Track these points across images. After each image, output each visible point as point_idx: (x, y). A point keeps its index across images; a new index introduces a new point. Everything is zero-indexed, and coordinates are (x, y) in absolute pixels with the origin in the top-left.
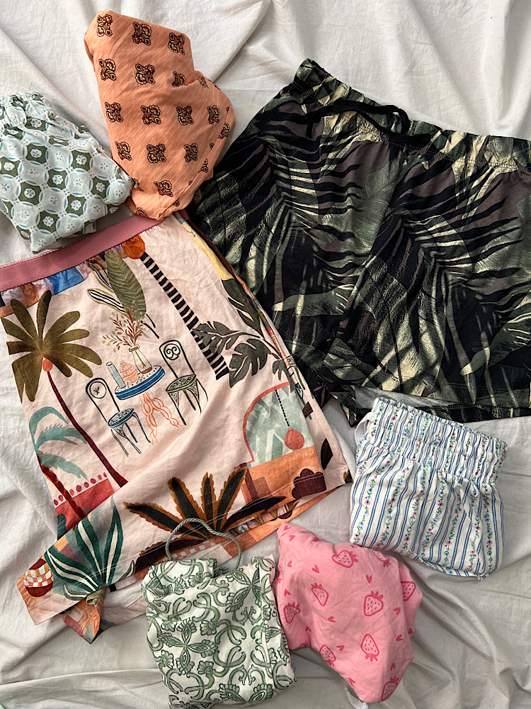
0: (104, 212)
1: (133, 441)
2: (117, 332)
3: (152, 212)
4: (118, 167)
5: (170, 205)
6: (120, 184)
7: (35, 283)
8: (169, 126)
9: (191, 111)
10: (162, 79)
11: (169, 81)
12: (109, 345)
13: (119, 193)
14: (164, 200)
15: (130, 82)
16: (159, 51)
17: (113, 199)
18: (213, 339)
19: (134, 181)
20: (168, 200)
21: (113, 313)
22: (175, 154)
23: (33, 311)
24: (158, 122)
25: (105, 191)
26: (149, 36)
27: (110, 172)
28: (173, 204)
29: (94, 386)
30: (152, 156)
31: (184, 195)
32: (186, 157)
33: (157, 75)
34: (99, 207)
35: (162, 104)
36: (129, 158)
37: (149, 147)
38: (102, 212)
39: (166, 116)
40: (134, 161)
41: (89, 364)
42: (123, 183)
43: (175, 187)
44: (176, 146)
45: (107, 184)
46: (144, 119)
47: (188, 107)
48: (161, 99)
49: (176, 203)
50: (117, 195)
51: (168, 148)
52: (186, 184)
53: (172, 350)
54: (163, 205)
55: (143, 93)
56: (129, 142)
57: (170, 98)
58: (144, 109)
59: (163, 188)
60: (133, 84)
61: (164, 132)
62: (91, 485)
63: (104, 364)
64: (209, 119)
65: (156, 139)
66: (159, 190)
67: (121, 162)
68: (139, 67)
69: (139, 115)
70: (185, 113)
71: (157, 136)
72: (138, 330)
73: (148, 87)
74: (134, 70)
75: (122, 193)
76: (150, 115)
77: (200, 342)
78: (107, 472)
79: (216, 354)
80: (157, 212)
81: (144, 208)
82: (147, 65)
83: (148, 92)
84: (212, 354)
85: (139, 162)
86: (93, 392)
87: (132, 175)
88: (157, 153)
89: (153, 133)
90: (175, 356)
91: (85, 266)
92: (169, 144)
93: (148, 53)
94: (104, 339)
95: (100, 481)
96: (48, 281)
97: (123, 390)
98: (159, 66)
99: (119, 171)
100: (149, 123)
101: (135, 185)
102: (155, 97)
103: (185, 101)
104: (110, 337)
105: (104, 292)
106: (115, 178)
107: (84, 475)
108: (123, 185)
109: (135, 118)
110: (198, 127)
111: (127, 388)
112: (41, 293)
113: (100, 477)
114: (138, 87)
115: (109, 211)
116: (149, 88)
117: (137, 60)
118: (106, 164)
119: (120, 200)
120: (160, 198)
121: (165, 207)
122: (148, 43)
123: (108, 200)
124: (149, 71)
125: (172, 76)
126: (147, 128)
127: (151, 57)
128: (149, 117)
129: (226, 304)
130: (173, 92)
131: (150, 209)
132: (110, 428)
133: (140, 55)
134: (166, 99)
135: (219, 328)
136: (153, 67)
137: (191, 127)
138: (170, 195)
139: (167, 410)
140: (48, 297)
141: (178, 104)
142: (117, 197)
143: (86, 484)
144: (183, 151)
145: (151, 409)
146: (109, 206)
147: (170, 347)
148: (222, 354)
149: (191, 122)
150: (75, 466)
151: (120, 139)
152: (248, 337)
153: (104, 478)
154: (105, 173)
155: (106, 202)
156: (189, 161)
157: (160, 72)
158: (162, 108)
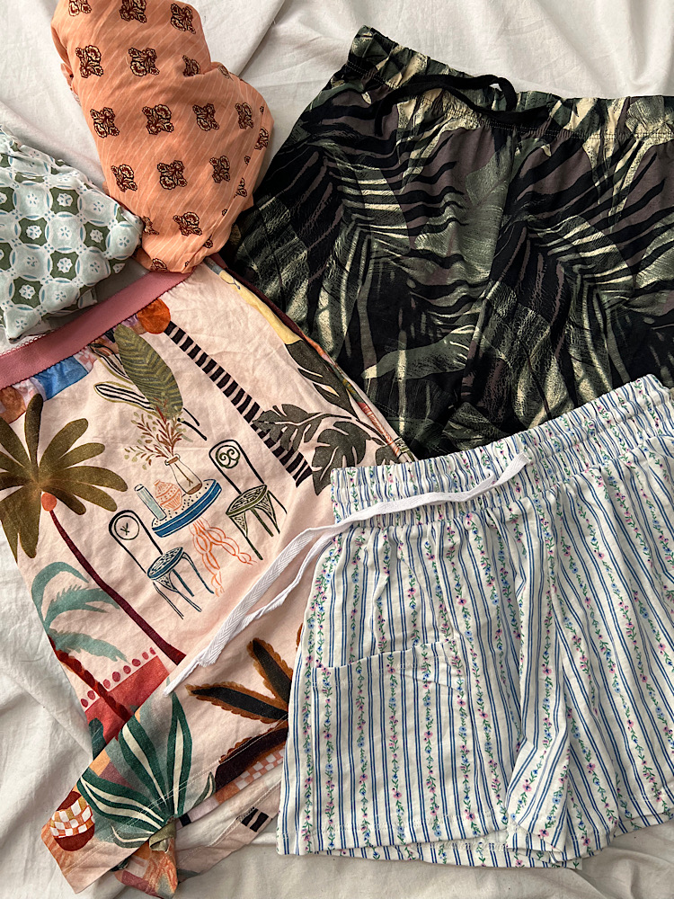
0: (105, 271)
1: (188, 595)
2: (144, 440)
3: (175, 262)
4: (119, 206)
5: (199, 247)
6: (124, 228)
7: (17, 386)
8: (185, 133)
9: (214, 112)
10: (169, 68)
11: (178, 69)
12: (134, 460)
13: (124, 241)
14: (190, 241)
15: (124, 74)
16: (160, 29)
17: (117, 251)
18: (283, 430)
19: (143, 222)
20: (196, 241)
21: (135, 414)
22: (197, 174)
23: (20, 427)
24: (170, 129)
25: (104, 241)
26: (143, 10)
27: (107, 213)
28: (204, 245)
29: (121, 522)
30: (167, 179)
31: (217, 230)
32: (214, 176)
33: (160, 62)
34: (98, 264)
35: (172, 101)
36: (134, 187)
37: (161, 167)
38: (102, 271)
39: (179, 119)
40: (141, 190)
41: (110, 492)
42: (128, 226)
43: (204, 219)
44: (198, 162)
45: (105, 231)
46: (148, 127)
47: (209, 105)
48: (170, 95)
49: (208, 244)
50: (121, 244)
51: (187, 166)
52: (218, 215)
53: (228, 455)
54: (190, 248)
55: (143, 89)
56: (130, 164)
57: (182, 92)
58: (147, 111)
59: (186, 225)
60: (128, 77)
61: (180, 143)
62: (134, 669)
63: (131, 489)
64: (239, 122)
65: (169, 154)
66: (181, 229)
67: (123, 197)
68: (133, 52)
69: (140, 121)
70: (206, 114)
71: (170, 150)
72: (175, 432)
73: (151, 78)
74: (127, 57)
75: (128, 241)
76: (157, 121)
77: (266, 438)
78: (154, 646)
79: (292, 452)
80: (182, 261)
81: (162, 258)
82: (144, 48)
83: (151, 86)
84: (285, 453)
85: (148, 190)
86: (120, 532)
87: (140, 211)
88: (172, 175)
89: (164, 146)
90: (233, 462)
91: (88, 353)
92: (189, 160)
93: (144, 32)
94: (126, 453)
95: (146, 661)
96: (36, 381)
97: (164, 522)
98: (163, 49)
99: (121, 211)
100: (157, 132)
101: (146, 228)
102: (161, 92)
103: (204, 97)
104: (136, 449)
105: (118, 385)
106: (116, 221)
107: (122, 656)
108: (128, 229)
109: (136, 127)
110: (226, 133)
111: (168, 519)
112: (28, 399)
113: (145, 655)
114: (135, 81)
115: (112, 269)
116: (151, 80)
117: (130, 42)
118: (101, 203)
119: (127, 251)
120: (184, 240)
121: (192, 252)
122: (142, 19)
123: (110, 254)
124: (149, 57)
125: (181, 62)
126: (155, 139)
127: (149, 37)
128: (156, 123)
129: (297, 377)
130: (187, 84)
131: (172, 258)
132: (151, 581)
133: (133, 35)
134: (178, 95)
135: (292, 412)
136: (153, 52)
137: (216, 133)
138: (198, 232)
139: (231, 542)
140: (38, 404)
141: (195, 101)
142: (122, 247)
143: (127, 669)
144: (209, 168)
145: (208, 543)
146: (112, 262)
147: (224, 450)
148: (300, 450)
149: (216, 126)
150: (105, 644)
151: (117, 162)
152: (334, 420)
153: (151, 657)
154: (101, 217)
155: (107, 256)
156: (219, 181)
157: (165, 58)
158: (174, 108)
